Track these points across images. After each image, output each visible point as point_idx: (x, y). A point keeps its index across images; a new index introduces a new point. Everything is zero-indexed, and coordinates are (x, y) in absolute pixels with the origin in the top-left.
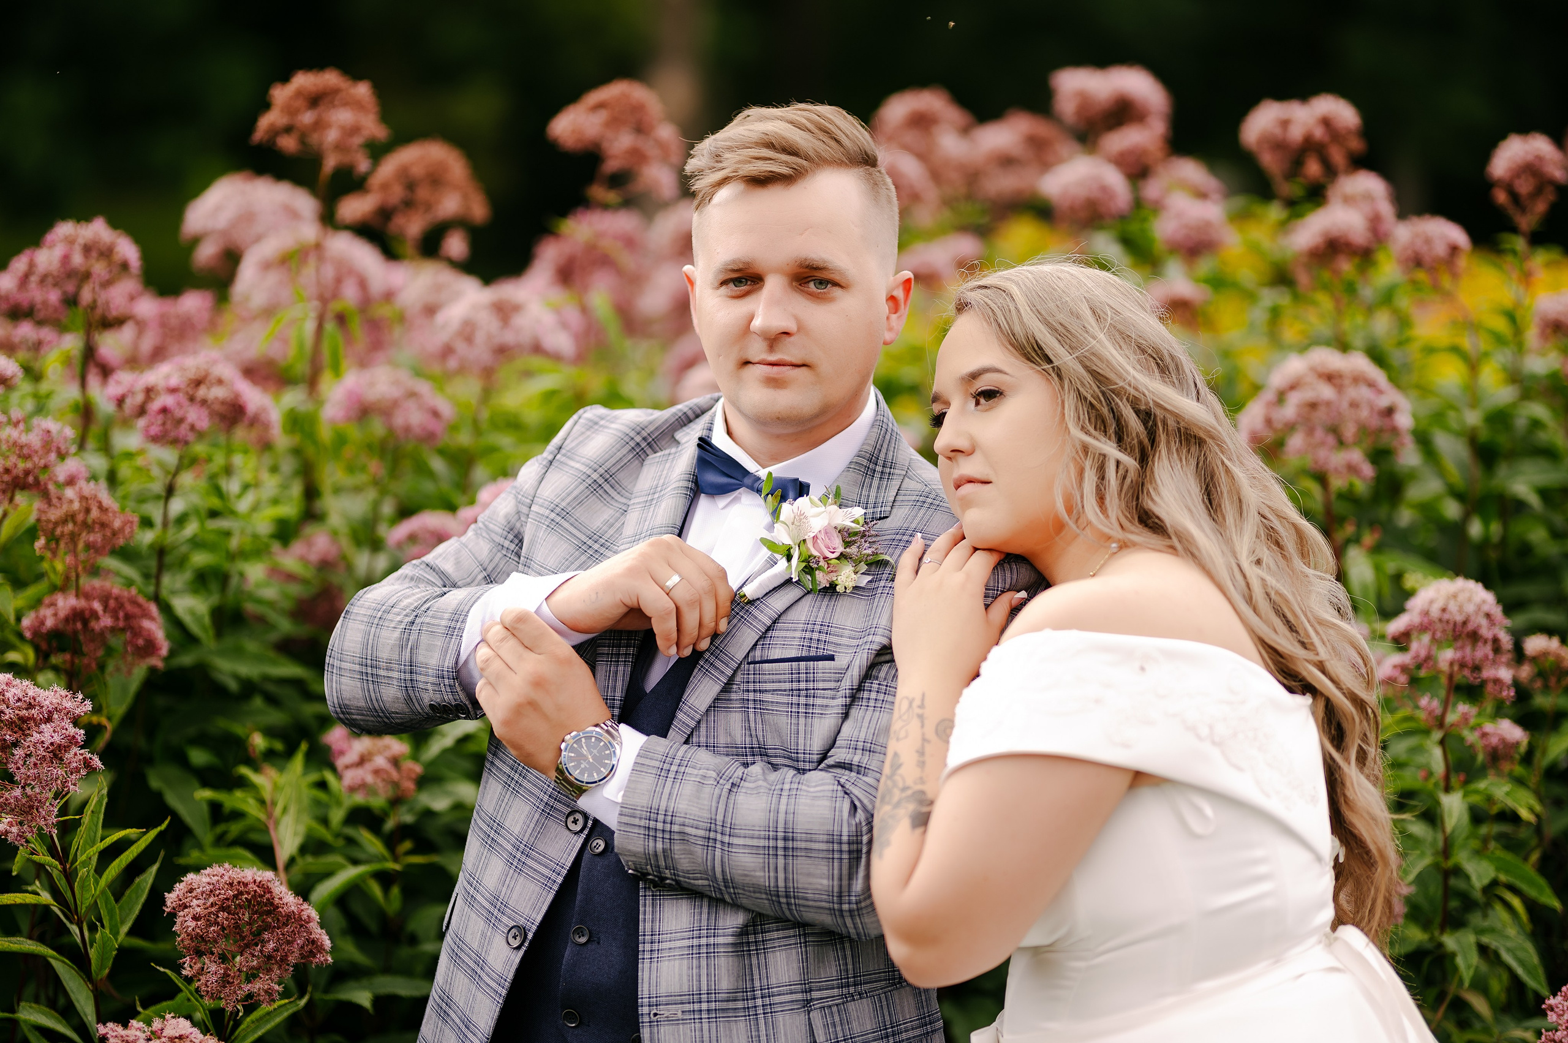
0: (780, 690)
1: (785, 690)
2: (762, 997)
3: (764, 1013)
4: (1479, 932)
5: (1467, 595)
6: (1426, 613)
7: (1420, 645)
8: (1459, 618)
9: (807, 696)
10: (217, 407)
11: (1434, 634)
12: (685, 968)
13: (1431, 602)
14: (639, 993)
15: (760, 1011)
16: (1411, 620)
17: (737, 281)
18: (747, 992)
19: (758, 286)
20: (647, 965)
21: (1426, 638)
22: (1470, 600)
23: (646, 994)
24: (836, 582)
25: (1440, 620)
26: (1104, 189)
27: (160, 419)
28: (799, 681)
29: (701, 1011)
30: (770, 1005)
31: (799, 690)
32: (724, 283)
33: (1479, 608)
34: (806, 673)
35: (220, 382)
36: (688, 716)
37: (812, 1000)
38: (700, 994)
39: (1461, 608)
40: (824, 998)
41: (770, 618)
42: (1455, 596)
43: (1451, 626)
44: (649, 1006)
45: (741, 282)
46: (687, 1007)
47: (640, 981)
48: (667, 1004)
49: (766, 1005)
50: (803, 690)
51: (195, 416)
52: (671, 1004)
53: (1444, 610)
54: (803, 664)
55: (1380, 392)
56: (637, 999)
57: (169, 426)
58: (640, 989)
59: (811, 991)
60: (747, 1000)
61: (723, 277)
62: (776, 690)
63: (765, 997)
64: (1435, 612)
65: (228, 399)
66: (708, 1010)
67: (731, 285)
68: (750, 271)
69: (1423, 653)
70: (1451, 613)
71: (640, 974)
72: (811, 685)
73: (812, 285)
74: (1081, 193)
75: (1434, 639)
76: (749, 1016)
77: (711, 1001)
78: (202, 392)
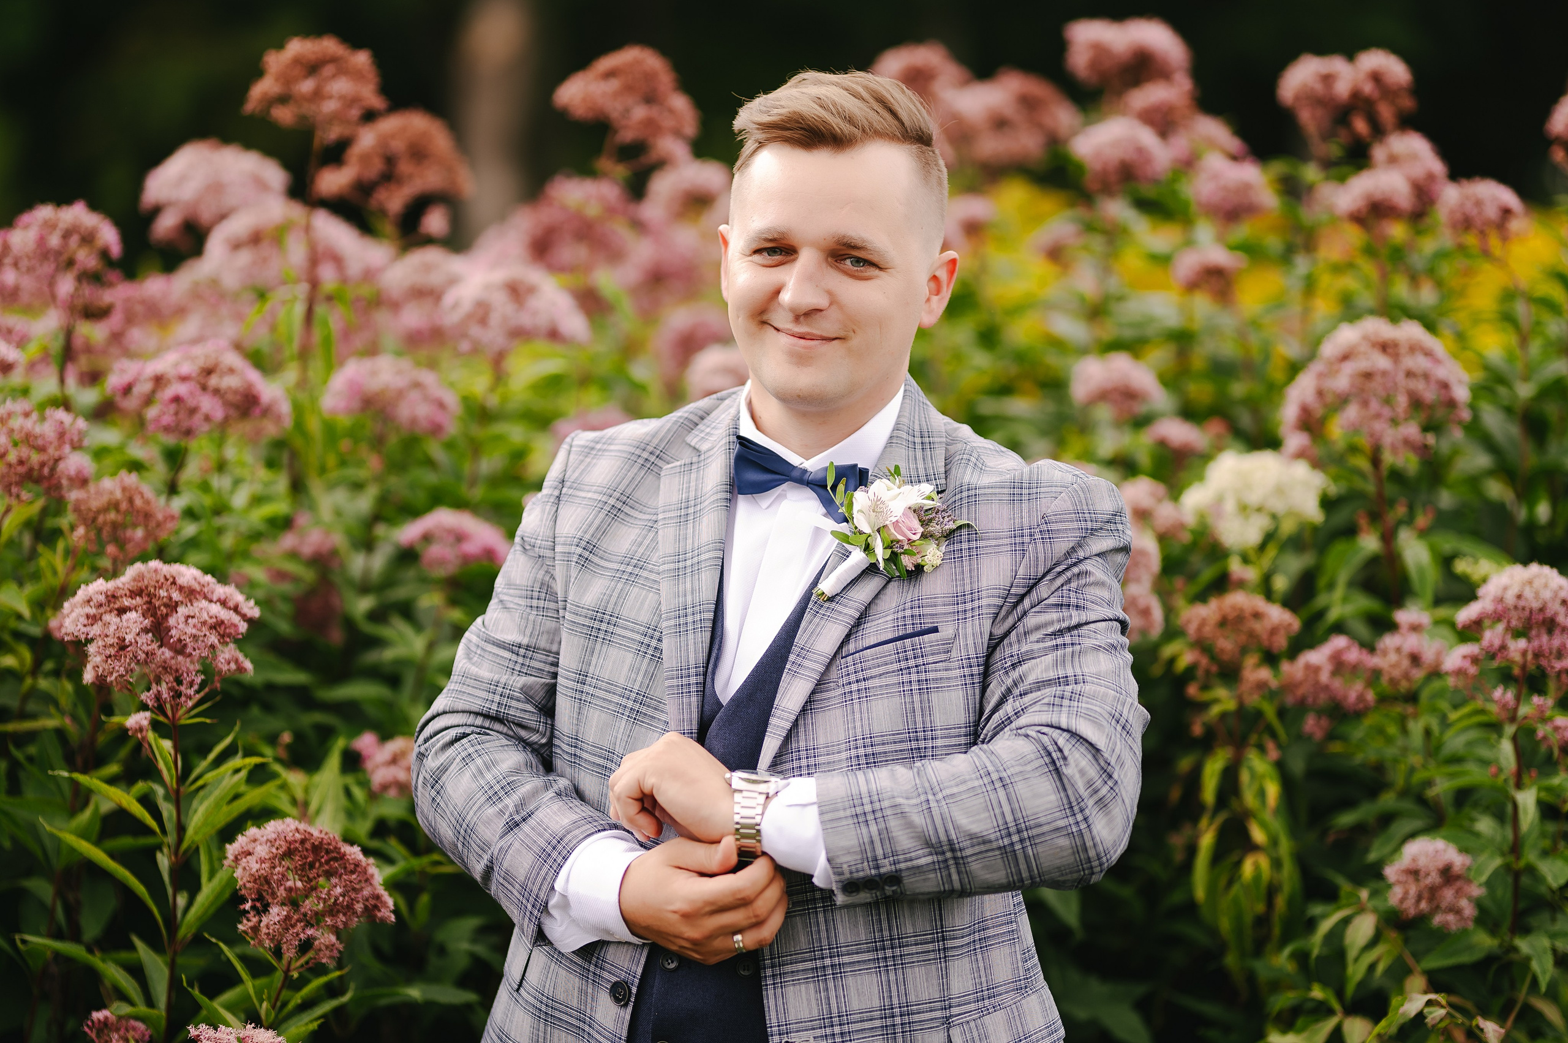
0: (887, 673)
1: (893, 672)
2: (901, 1016)
3: (903, 1032)
4: (1553, 936)
5: (1543, 581)
6: (1501, 600)
7: (1493, 636)
8: (1536, 605)
9: (918, 672)
10: (230, 397)
11: (1509, 622)
12: (812, 992)
13: (1505, 589)
14: (768, 1022)
15: (899, 1029)
16: (1483, 608)
17: (771, 251)
18: (885, 1010)
19: (792, 257)
20: (771, 992)
21: (1500, 627)
22: (1546, 586)
23: (774, 1021)
24: (923, 563)
25: (1516, 607)
26: (1140, 150)
27: (173, 408)
28: (907, 660)
29: (834, 1035)
30: (909, 1023)
31: (909, 668)
32: (757, 251)
33: (1556, 594)
34: (913, 650)
35: (231, 371)
36: (782, 719)
37: (951, 1016)
38: (831, 1018)
39: (1537, 594)
40: (962, 1014)
41: (857, 610)
42: (1530, 582)
43: (1527, 613)
44: (780, 1034)
45: (775, 252)
46: (818, 1032)
47: (766, 1009)
48: (797, 1032)
49: (905, 1024)
50: (912, 667)
51: (208, 404)
52: (803, 1031)
53: (1519, 597)
54: (908, 642)
55: (1437, 361)
56: (766, 1028)
57: (182, 415)
58: (767, 1018)
59: (950, 1007)
60: (886, 1018)
61: (755, 246)
62: (883, 674)
63: (904, 1015)
64: (1510, 598)
65: (241, 390)
66: (842, 1034)
67: (765, 254)
68: (783, 242)
69: (1497, 643)
70: (1526, 599)
71: (765, 1001)
72: (920, 661)
73: (848, 262)
74: (1114, 155)
75: (1508, 628)
76: (887, 1034)
77: (844, 1024)
78: (213, 381)
